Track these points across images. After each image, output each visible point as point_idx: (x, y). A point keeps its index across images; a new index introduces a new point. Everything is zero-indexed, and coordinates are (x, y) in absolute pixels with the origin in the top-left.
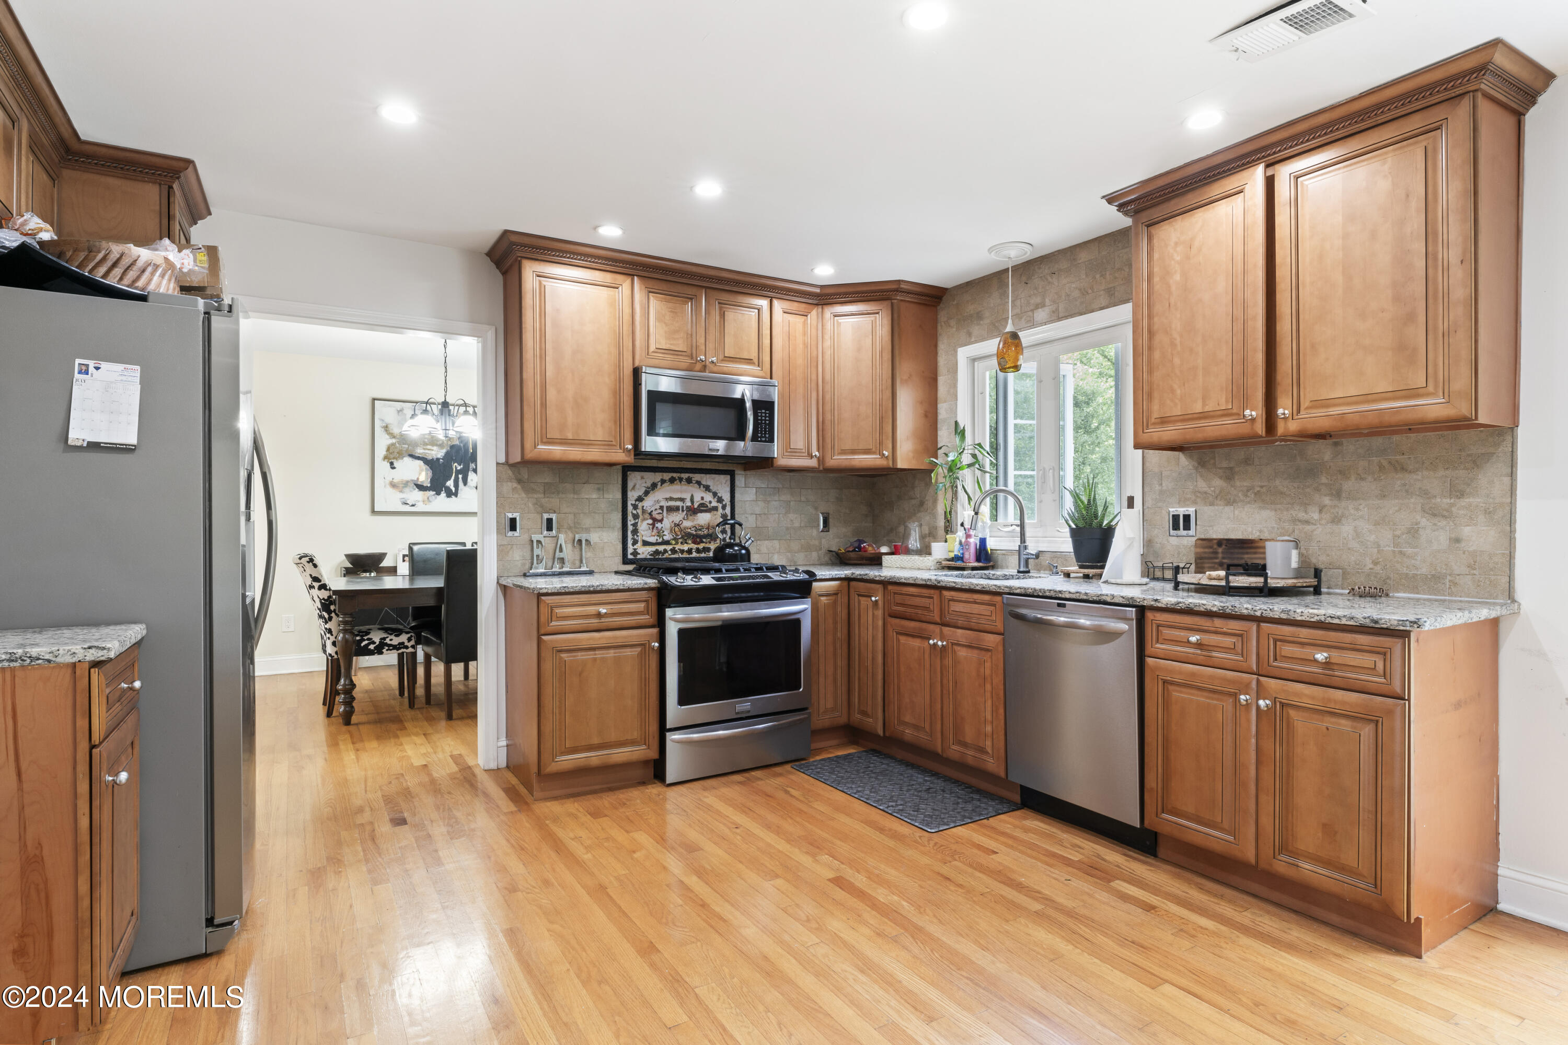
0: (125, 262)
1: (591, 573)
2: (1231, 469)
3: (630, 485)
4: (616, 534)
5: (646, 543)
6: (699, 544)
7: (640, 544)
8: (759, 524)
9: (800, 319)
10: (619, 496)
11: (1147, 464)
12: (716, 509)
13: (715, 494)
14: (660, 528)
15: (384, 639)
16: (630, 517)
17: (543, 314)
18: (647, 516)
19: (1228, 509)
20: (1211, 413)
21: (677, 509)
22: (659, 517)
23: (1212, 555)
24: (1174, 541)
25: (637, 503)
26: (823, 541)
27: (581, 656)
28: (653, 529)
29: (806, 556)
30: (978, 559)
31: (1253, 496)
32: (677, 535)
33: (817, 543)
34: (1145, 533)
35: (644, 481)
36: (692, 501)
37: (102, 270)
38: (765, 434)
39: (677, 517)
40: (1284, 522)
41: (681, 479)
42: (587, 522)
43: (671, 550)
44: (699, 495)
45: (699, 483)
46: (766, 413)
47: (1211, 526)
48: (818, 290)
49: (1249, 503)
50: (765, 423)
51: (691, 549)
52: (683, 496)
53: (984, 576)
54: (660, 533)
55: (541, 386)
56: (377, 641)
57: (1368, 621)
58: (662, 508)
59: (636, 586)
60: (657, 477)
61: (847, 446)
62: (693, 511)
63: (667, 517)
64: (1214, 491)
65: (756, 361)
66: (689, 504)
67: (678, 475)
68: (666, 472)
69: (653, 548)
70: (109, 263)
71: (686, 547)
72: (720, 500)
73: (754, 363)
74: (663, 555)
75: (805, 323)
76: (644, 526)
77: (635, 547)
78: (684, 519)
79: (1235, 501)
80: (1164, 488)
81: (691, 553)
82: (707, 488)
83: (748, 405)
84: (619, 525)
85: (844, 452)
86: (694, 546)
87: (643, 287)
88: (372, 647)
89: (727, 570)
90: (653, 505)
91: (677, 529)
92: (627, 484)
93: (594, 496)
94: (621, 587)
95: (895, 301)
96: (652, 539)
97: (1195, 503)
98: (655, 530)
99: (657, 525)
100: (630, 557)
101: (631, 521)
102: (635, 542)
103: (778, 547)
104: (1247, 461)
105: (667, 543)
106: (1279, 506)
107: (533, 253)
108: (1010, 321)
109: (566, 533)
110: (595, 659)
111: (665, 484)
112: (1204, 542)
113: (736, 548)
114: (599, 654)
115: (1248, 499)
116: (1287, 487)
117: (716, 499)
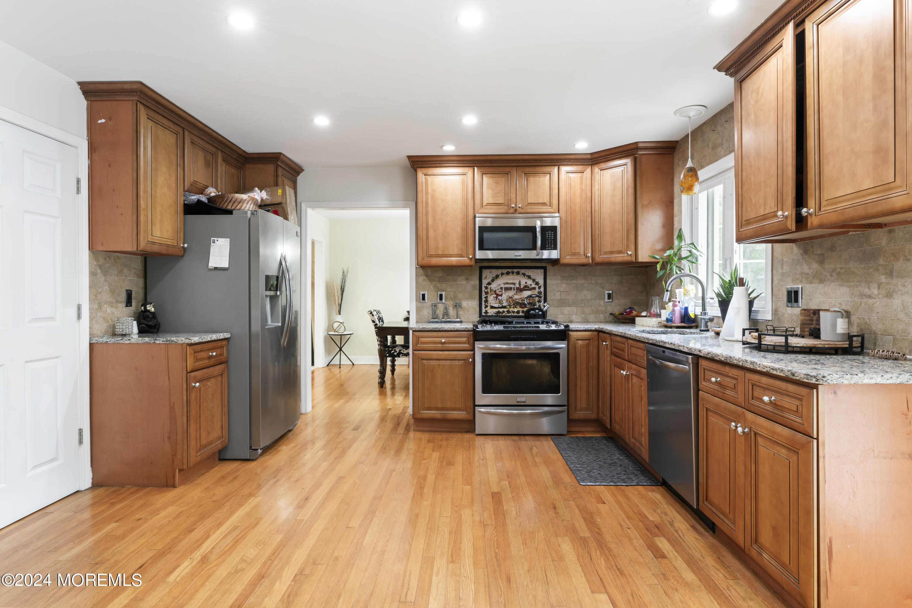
0: (234, 199)
1: (461, 322)
2: (823, 254)
3: (484, 276)
4: (476, 302)
5: (492, 307)
6: (524, 308)
7: (489, 307)
8: (563, 297)
9: (579, 175)
10: (477, 282)
11: (775, 254)
12: (534, 288)
13: (534, 280)
14: (500, 299)
15: (401, 350)
16: (483, 293)
17: (427, 193)
18: (493, 293)
19: (821, 286)
20: (768, 215)
21: (510, 289)
22: (500, 293)
23: (810, 322)
24: (789, 310)
25: (487, 286)
26: (609, 308)
27: (433, 363)
28: (496, 299)
29: (595, 317)
30: (682, 321)
31: (835, 275)
32: (510, 303)
33: (603, 309)
34: (773, 304)
35: (491, 274)
36: (520, 284)
37: (226, 204)
38: (551, 245)
39: (511, 293)
40: (855, 296)
41: (513, 273)
42: (460, 296)
43: (507, 311)
44: (524, 281)
45: (524, 274)
46: (551, 233)
47: (811, 300)
48: (589, 157)
49: (833, 281)
50: (551, 239)
51: (519, 311)
52: (514, 282)
53: (681, 333)
54: (500, 302)
55: (426, 229)
56: (398, 351)
57: (789, 373)
58: (501, 288)
59: (461, 329)
60: (499, 272)
61: (608, 249)
62: (520, 290)
63: (505, 293)
64: (813, 273)
65: (548, 204)
66: (518, 286)
67: (512, 270)
68: (504, 269)
69: (497, 310)
70: (228, 201)
71: (516, 310)
72: (537, 284)
73: (547, 205)
74: (502, 314)
75: (582, 178)
76: (491, 299)
77: (486, 309)
78: (515, 294)
79: (824, 281)
80: (784, 271)
81: (519, 313)
82: (529, 277)
83: (538, 229)
84: (478, 297)
85: (606, 253)
86: (521, 309)
87: (479, 172)
88: (395, 354)
89: (516, 323)
90: (496, 287)
91: (510, 300)
92: (482, 275)
93: (464, 283)
94: (453, 329)
95: (637, 155)
96: (496, 305)
97: (801, 282)
98: (498, 301)
99: (498, 298)
100: (483, 314)
101: (484, 295)
102: (486, 307)
103: (576, 310)
104: (832, 248)
105: (505, 307)
106: (852, 284)
107: (422, 164)
108: (690, 160)
109: (449, 301)
110: (439, 365)
111: (504, 275)
112: (806, 312)
113: (537, 311)
114: (442, 362)
115: (833, 279)
116: (857, 268)
117: (534, 283)
